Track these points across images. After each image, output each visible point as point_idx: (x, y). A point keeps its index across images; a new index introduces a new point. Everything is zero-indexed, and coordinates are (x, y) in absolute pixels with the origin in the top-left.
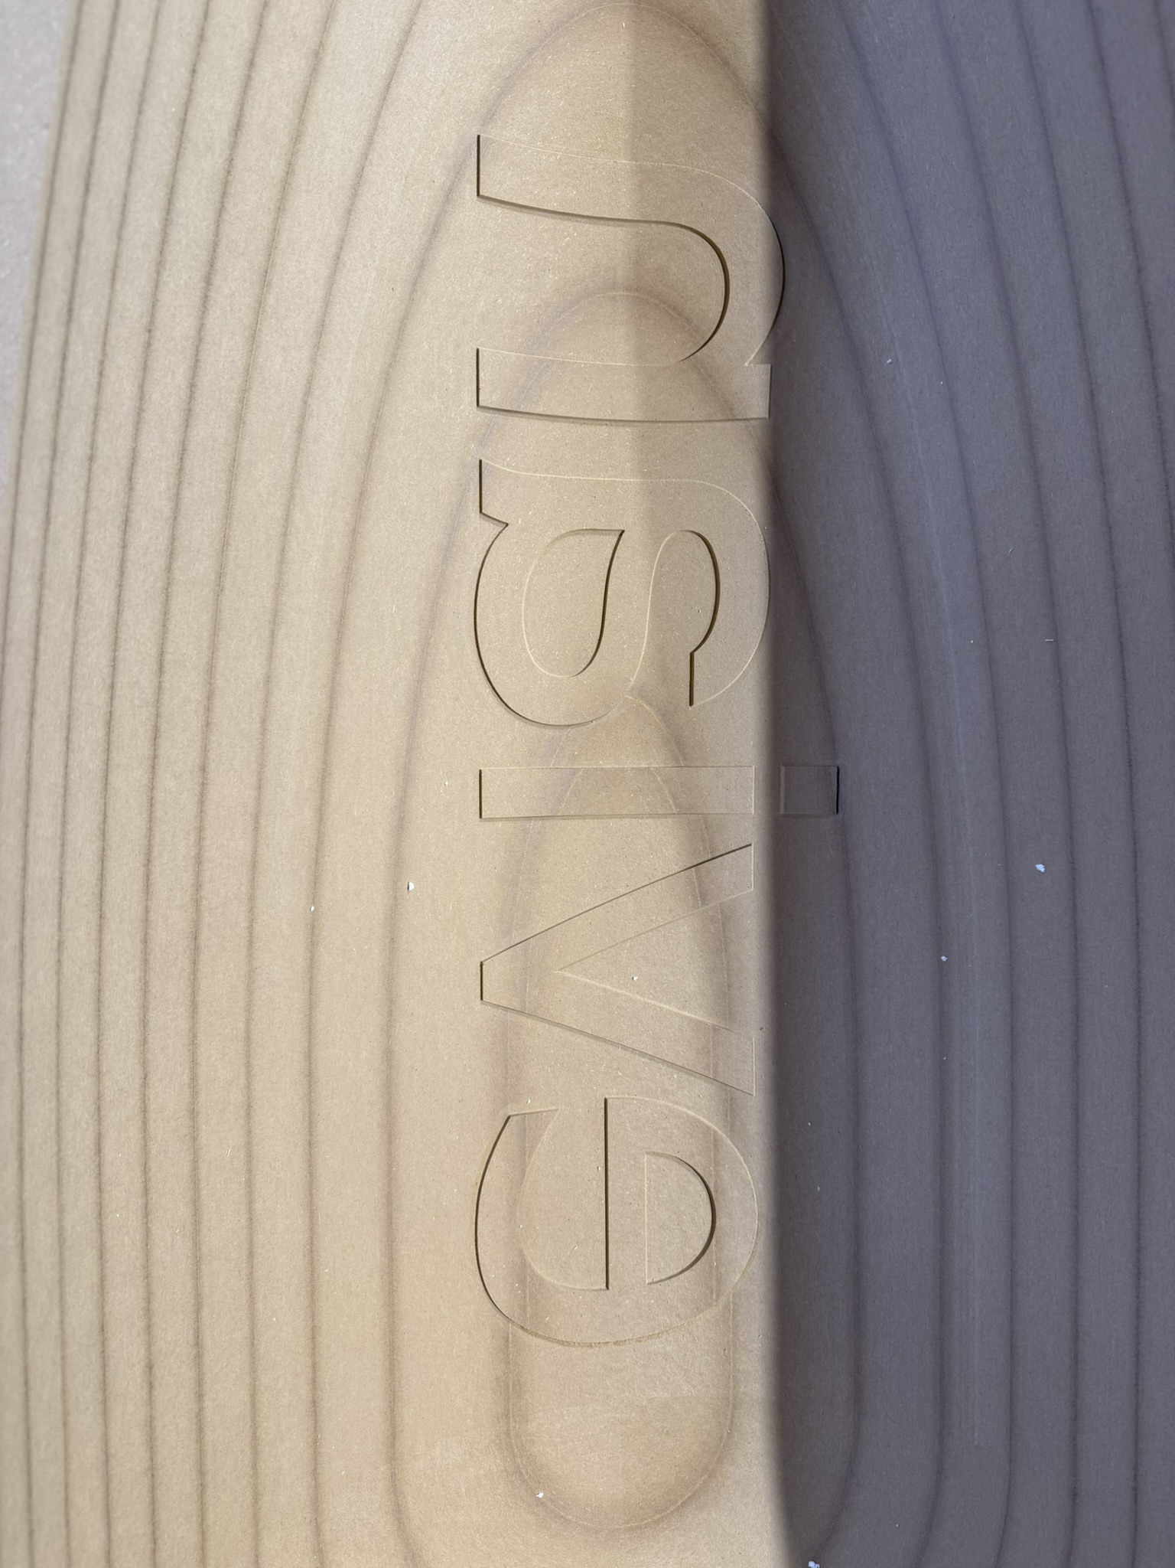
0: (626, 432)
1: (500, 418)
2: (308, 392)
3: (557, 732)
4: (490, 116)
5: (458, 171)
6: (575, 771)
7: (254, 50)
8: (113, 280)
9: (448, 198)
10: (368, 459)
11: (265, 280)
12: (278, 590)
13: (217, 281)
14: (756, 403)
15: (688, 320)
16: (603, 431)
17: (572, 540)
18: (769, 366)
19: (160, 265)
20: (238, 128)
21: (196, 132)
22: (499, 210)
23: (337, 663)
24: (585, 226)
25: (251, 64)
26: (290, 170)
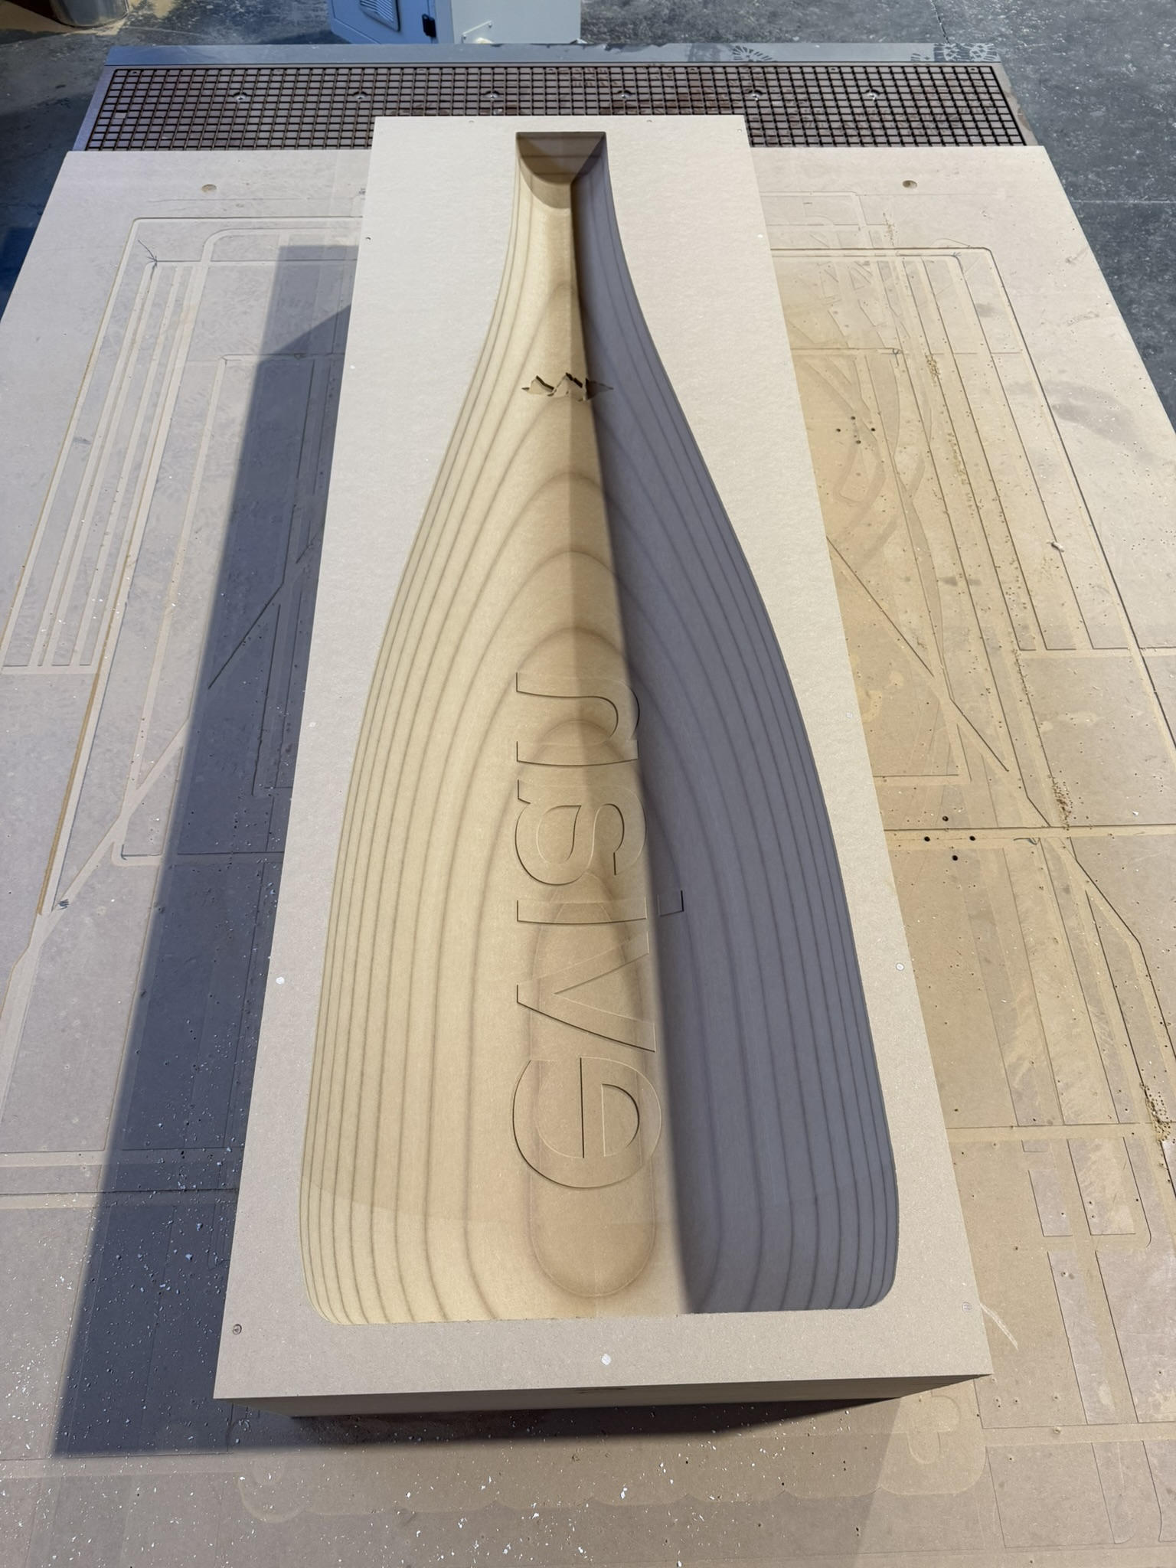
0: (581, 769)
1: (527, 766)
2: (450, 749)
3: (554, 887)
4: (521, 666)
5: (509, 684)
6: (562, 905)
7: (436, 644)
8: (390, 695)
9: (505, 692)
10: (472, 775)
11: (436, 710)
12: (435, 811)
13: (420, 707)
14: (633, 754)
15: (603, 729)
16: (570, 770)
17: (557, 811)
18: (636, 741)
19: (403, 697)
20: (430, 665)
21: (417, 663)
22: (525, 696)
23: (456, 845)
24: (560, 700)
25: (435, 648)
26: (447, 679)
